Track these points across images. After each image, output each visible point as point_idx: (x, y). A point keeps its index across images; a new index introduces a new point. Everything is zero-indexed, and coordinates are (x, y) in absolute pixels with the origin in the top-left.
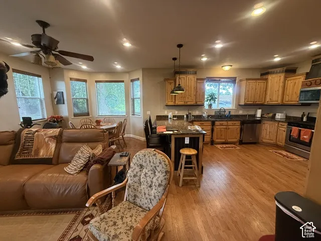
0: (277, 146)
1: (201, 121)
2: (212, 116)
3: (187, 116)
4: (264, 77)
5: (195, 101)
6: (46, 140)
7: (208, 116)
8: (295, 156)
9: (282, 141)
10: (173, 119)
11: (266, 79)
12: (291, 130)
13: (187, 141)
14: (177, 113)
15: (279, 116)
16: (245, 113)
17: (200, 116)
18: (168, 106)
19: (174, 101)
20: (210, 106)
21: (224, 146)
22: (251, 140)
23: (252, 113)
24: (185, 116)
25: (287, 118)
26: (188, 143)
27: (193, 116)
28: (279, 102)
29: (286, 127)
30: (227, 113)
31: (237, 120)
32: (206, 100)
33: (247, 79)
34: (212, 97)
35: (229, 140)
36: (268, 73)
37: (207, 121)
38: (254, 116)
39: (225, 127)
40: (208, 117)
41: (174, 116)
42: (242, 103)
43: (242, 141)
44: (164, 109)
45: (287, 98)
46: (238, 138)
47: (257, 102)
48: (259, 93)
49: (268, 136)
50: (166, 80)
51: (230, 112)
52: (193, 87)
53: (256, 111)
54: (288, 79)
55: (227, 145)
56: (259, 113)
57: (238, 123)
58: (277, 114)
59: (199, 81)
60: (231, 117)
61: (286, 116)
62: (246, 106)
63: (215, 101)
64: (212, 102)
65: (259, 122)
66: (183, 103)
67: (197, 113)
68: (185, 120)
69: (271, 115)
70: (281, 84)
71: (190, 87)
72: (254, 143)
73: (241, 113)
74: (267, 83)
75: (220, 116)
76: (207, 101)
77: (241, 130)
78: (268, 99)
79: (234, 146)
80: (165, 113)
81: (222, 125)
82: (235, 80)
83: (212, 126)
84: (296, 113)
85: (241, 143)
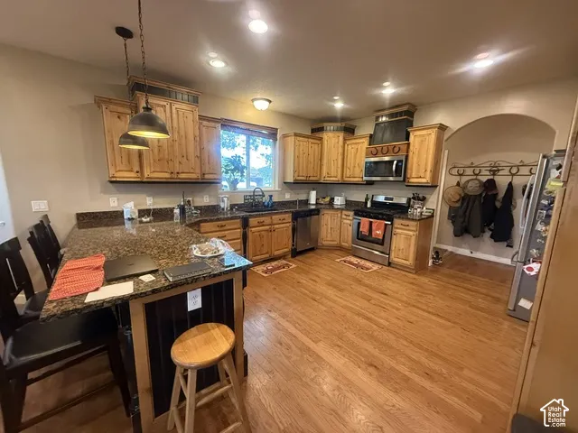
0: (340, 249)
1: (218, 220)
2: (240, 207)
3: (182, 209)
4: (318, 135)
5: (198, 171)
7: (232, 206)
8: (369, 264)
9: (348, 241)
10: (141, 222)
11: (321, 139)
12: (359, 224)
13: (194, 302)
14: (150, 202)
15: (339, 201)
16: (294, 198)
17: (214, 207)
18: (118, 184)
19: (137, 168)
20: (234, 183)
21: (270, 266)
22: (309, 245)
23: (303, 197)
24: (177, 211)
26: (199, 305)
27: (196, 208)
28: (338, 179)
29: (351, 218)
30: (266, 199)
31: (286, 212)
32: (223, 169)
33: (296, 135)
34: (237, 166)
35: (277, 253)
36: (322, 130)
37: (232, 218)
38: (306, 202)
39: (268, 227)
40: (231, 209)
41: (143, 213)
42: (290, 179)
43: (296, 249)
44: (105, 191)
45: (348, 173)
46: (290, 246)
47: (311, 178)
48: (312, 161)
49: (329, 235)
50: (100, 102)
51: (271, 196)
52: (191, 137)
53: (309, 194)
54: (348, 142)
55: (274, 264)
56: (313, 197)
57: (288, 217)
58: (336, 198)
59: (205, 123)
60: (274, 207)
61: (346, 201)
62: (298, 184)
63: (242, 172)
64: (237, 175)
65: (317, 212)
66: (167, 175)
67: (205, 200)
68: (177, 219)
69: (328, 199)
70: (340, 150)
71: (182, 133)
72: (312, 249)
73: (288, 197)
74: (322, 144)
75: (256, 206)
76: (227, 173)
77: (294, 230)
78: (324, 174)
79: (284, 262)
80: (112, 203)
81: (260, 224)
82: (276, 134)
83: (244, 229)
84: (359, 196)
85: (295, 253)
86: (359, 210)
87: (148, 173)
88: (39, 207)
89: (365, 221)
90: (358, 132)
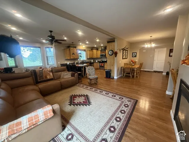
0: (98, 69)
3: (74, 63)
6: (48, 72)
9: (99, 67)
14: (71, 62)
15: (96, 61)
16: (89, 61)
18: (67, 60)
20: (80, 59)
23: (90, 61)
25: (98, 62)
28: (96, 57)
29: (99, 64)
33: (89, 51)
36: (93, 49)
38: (91, 62)
42: (88, 58)
44: (65, 61)
45: (98, 56)
47: (92, 57)
48: (92, 55)
49: (95, 67)
51: (85, 61)
54: (97, 51)
56: (92, 61)
57: (89, 64)
65: (93, 63)
70: (96, 53)
73: (88, 61)
74: (93, 52)
78: (94, 56)
82: (85, 50)
84: (100, 60)
86: (100, 62)
87: (71, 58)
88: (59, 63)
89: (101, 64)
90: (99, 50)
